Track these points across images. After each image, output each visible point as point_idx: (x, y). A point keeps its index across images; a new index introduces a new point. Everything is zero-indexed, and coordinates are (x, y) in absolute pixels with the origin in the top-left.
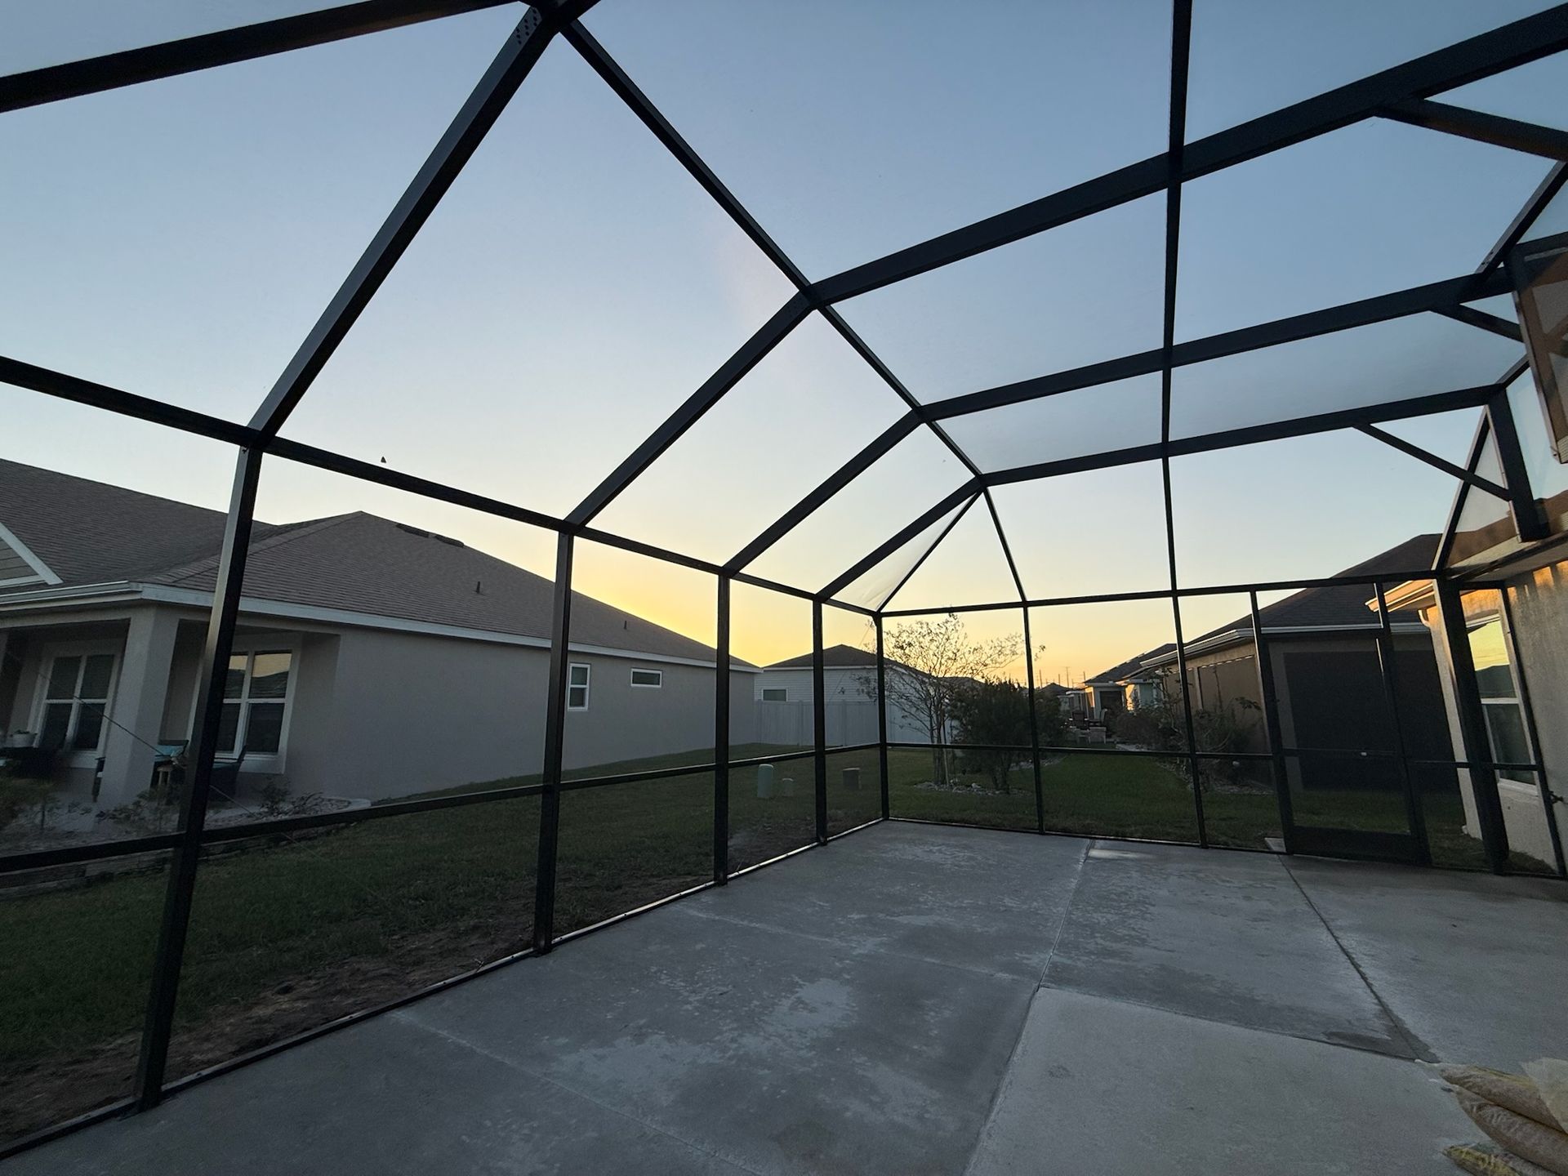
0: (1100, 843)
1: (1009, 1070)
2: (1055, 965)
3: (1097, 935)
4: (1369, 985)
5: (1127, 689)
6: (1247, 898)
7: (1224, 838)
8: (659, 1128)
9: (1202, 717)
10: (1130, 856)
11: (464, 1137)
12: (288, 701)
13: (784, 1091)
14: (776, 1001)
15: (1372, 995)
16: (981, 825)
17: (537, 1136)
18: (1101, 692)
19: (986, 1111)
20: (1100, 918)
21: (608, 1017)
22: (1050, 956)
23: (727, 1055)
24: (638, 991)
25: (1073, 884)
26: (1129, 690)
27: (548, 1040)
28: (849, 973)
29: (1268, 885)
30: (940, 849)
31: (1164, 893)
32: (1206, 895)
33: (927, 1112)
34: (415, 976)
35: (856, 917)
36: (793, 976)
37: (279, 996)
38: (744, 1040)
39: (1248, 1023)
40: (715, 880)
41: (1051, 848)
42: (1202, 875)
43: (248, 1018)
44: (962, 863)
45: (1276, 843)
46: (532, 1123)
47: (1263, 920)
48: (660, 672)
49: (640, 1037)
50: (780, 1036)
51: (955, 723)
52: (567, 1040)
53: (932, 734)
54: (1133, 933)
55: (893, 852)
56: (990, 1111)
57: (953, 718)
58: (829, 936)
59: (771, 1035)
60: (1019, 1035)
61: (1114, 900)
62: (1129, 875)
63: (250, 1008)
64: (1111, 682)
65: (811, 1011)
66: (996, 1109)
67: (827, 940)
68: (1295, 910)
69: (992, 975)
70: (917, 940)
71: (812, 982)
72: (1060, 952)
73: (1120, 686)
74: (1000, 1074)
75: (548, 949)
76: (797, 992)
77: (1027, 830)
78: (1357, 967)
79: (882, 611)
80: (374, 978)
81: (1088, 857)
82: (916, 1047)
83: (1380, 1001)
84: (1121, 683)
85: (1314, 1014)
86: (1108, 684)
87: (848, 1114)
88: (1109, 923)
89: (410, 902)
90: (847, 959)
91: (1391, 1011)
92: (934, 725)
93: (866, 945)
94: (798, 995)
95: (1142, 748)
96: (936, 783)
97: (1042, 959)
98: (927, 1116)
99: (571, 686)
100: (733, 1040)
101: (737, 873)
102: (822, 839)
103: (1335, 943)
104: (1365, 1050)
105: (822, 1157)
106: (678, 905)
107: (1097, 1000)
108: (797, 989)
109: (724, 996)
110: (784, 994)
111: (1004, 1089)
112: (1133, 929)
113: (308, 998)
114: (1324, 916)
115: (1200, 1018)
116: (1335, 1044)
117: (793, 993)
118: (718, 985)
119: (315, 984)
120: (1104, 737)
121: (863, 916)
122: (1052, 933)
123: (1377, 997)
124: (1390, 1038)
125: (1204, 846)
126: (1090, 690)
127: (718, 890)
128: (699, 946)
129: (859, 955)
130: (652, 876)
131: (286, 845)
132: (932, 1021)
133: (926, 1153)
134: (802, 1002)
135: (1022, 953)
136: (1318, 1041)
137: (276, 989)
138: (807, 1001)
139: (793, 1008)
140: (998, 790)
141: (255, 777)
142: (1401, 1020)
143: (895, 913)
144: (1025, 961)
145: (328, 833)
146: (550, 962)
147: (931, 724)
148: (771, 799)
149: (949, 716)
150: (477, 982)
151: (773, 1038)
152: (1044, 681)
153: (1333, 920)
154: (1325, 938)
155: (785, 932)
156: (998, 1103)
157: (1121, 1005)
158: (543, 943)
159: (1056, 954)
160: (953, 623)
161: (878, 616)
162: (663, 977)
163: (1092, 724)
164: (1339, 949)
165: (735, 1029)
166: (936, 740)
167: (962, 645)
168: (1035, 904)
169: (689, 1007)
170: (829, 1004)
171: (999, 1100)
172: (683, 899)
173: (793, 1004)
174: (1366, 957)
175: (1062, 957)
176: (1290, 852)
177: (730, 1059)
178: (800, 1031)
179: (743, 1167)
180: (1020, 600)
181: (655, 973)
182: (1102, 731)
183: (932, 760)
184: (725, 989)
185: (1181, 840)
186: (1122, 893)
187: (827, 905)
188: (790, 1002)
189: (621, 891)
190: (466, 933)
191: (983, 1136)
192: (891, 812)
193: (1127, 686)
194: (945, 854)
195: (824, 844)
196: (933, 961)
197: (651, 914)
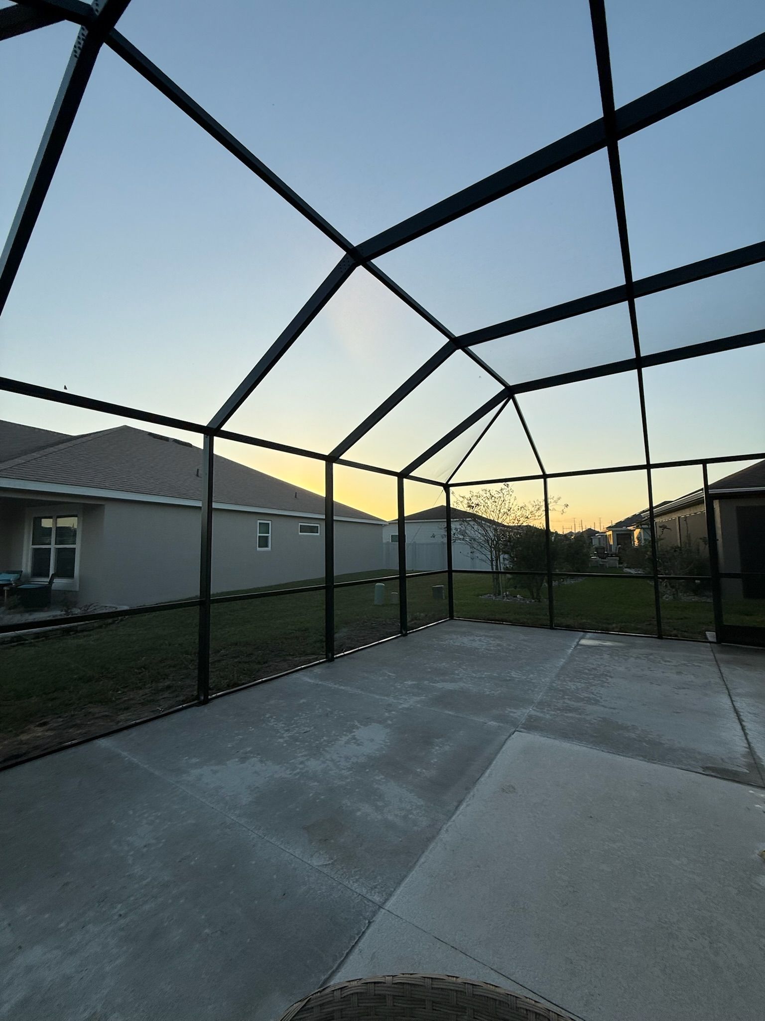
0: (589, 635)
1: (475, 786)
2: (530, 717)
3: (566, 697)
4: (746, 735)
5: (635, 532)
6: (679, 673)
7: (675, 632)
8: (235, 819)
9: (675, 551)
10: (608, 644)
11: (113, 821)
12: (78, 546)
13: (322, 797)
14: (338, 737)
15: (745, 741)
16: (514, 623)
17: (158, 821)
18: (617, 534)
19: (450, 815)
20: (571, 686)
21: (229, 746)
22: (531, 710)
23: (295, 772)
24: (253, 729)
25: (562, 662)
26: (637, 532)
27: (186, 759)
28: (391, 720)
29: (696, 664)
30: (480, 639)
31: (622, 669)
32: (651, 671)
33: (412, 813)
34: (122, 717)
35: (410, 683)
36: (355, 721)
37: (39, 728)
38: (309, 763)
39: (650, 758)
40: (326, 658)
41: (556, 638)
42: (651, 657)
43: (15, 741)
44: (492, 648)
45: (711, 636)
46: (157, 813)
47: (684, 688)
48: (318, 525)
49: (243, 759)
50: (332, 760)
51: (506, 556)
52: (198, 760)
53: (492, 563)
54: (592, 696)
55: (448, 640)
56: (453, 814)
57: (505, 553)
58: (388, 695)
59: (327, 760)
60: (490, 764)
61: (586, 674)
62: (602, 657)
63: (18, 735)
64: (624, 528)
65: (358, 745)
66: (458, 812)
67: (386, 698)
68: (710, 681)
69: (486, 723)
70: (444, 699)
71: (365, 725)
72: (538, 708)
73: (631, 530)
74: (468, 789)
75: (206, 702)
76: (354, 732)
77: (542, 626)
78: (740, 721)
79: (449, 483)
80: (97, 718)
81: (578, 644)
82: (418, 770)
83: (749, 745)
84: (631, 528)
85: (699, 753)
86: (622, 530)
87: (359, 814)
88: (578, 689)
89: (136, 670)
90: (394, 711)
91: (755, 752)
92: (493, 557)
93: (409, 702)
94: (353, 734)
95: (639, 571)
96: (495, 595)
97: (521, 714)
98: (410, 816)
99: (258, 535)
100: (302, 763)
101: (342, 654)
102: (404, 632)
103: (730, 704)
104: (727, 779)
105: (332, 841)
106: (297, 674)
107: (552, 741)
108: (354, 730)
109: (306, 734)
110: (345, 733)
111: (468, 800)
112: (593, 693)
113: (55, 730)
114: (729, 686)
115: (619, 755)
116: (707, 775)
117: (351, 732)
118: (305, 727)
119: (62, 721)
120: (617, 563)
121: (414, 683)
122: (536, 695)
123: (749, 743)
124: (748, 772)
125: (660, 637)
126: (610, 533)
127: (327, 664)
128: (302, 701)
129: (404, 709)
130: (290, 655)
131: (74, 634)
132: (435, 753)
133: (401, 841)
134: (355, 739)
135: (510, 709)
136: (696, 772)
137: (37, 723)
138: (358, 738)
139: (347, 742)
140: (533, 599)
141: (63, 592)
142: (760, 759)
143: (436, 681)
144: (512, 714)
145: (101, 627)
146: (205, 710)
147: (492, 557)
148: (383, 605)
149: (503, 551)
150: (156, 722)
151: (327, 762)
152: (584, 527)
153: (735, 688)
154: (725, 701)
155: (360, 692)
156: (461, 809)
157: (566, 745)
158: (202, 698)
159: (534, 710)
160: (507, 490)
161: (447, 487)
162: (272, 720)
163: (610, 555)
164: (732, 709)
165: (305, 756)
166: (494, 567)
167: (512, 505)
168: (532, 676)
169: (281, 740)
170: (372, 740)
171: (462, 807)
172: (303, 671)
173: (348, 740)
174: (749, 715)
175: (538, 711)
176: (720, 640)
177: (295, 775)
178: (347, 758)
179: (279, 846)
180: (541, 473)
181: (268, 718)
182: (615, 560)
183: (492, 580)
184: (308, 729)
185: (646, 632)
186: (593, 669)
187: (393, 675)
188: (347, 738)
189: (267, 665)
190: (162, 690)
191: (443, 831)
192: (455, 614)
193: (634, 530)
194: (483, 642)
195: (406, 635)
196: (450, 713)
197: (279, 680)
